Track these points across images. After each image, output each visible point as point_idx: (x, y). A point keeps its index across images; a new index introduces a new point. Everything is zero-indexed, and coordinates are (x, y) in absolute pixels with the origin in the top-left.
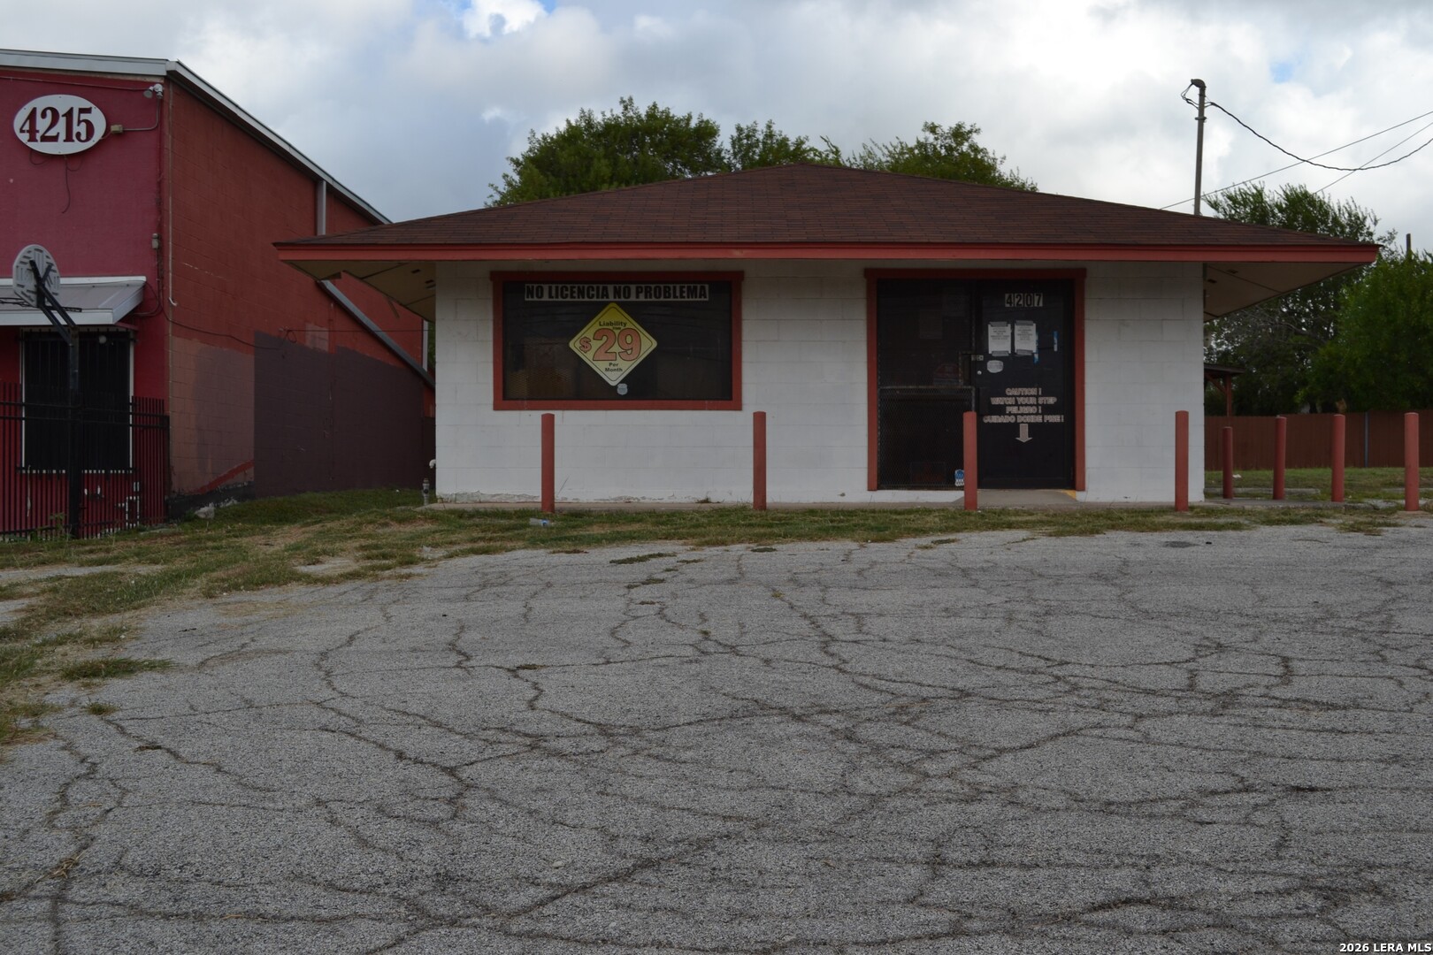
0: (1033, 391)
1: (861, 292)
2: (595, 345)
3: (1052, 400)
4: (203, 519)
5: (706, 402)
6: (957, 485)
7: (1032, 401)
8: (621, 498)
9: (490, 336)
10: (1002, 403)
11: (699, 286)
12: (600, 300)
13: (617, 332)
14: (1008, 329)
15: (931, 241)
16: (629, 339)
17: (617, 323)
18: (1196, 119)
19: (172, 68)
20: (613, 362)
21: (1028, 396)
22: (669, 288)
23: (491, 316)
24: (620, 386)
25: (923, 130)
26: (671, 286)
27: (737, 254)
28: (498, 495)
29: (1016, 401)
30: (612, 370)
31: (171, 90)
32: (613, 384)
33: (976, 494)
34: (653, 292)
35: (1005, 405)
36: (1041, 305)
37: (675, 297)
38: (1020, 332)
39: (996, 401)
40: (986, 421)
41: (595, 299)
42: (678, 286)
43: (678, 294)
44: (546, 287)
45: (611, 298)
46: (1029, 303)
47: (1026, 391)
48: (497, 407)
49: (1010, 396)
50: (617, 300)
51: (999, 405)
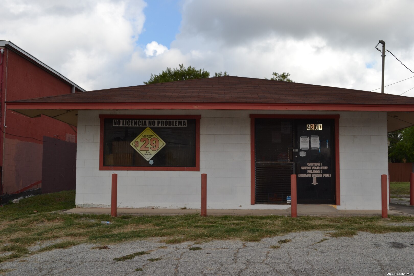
0: (318, 164)
1: (248, 123)
2: (141, 144)
3: (326, 168)
4: (15, 203)
5: (185, 168)
6: (287, 202)
7: (318, 168)
8: (150, 207)
9: (98, 140)
10: (306, 169)
11: (183, 121)
12: (143, 126)
13: (150, 139)
14: (308, 139)
15: (277, 102)
16: (154, 142)
17: (150, 136)
18: (381, 56)
19: (7, 43)
20: (148, 151)
21: (316, 166)
22: (171, 121)
23: (99, 132)
24: (151, 161)
25: (273, 75)
26: (172, 121)
27: (196, 107)
28: (101, 205)
29: (311, 168)
30: (147, 154)
31: (8, 51)
32: (148, 160)
33: (296, 206)
34: (164, 123)
35: (307, 170)
36: (321, 129)
37: (173, 125)
38: (313, 140)
39: (303, 168)
40: (299, 176)
41: (141, 126)
42: (174, 121)
43: (174, 124)
44: (121, 121)
45: (147, 126)
46: (316, 128)
47: (316, 164)
48: (100, 169)
49: (309, 166)
50: (150, 126)
51: (305, 170)
